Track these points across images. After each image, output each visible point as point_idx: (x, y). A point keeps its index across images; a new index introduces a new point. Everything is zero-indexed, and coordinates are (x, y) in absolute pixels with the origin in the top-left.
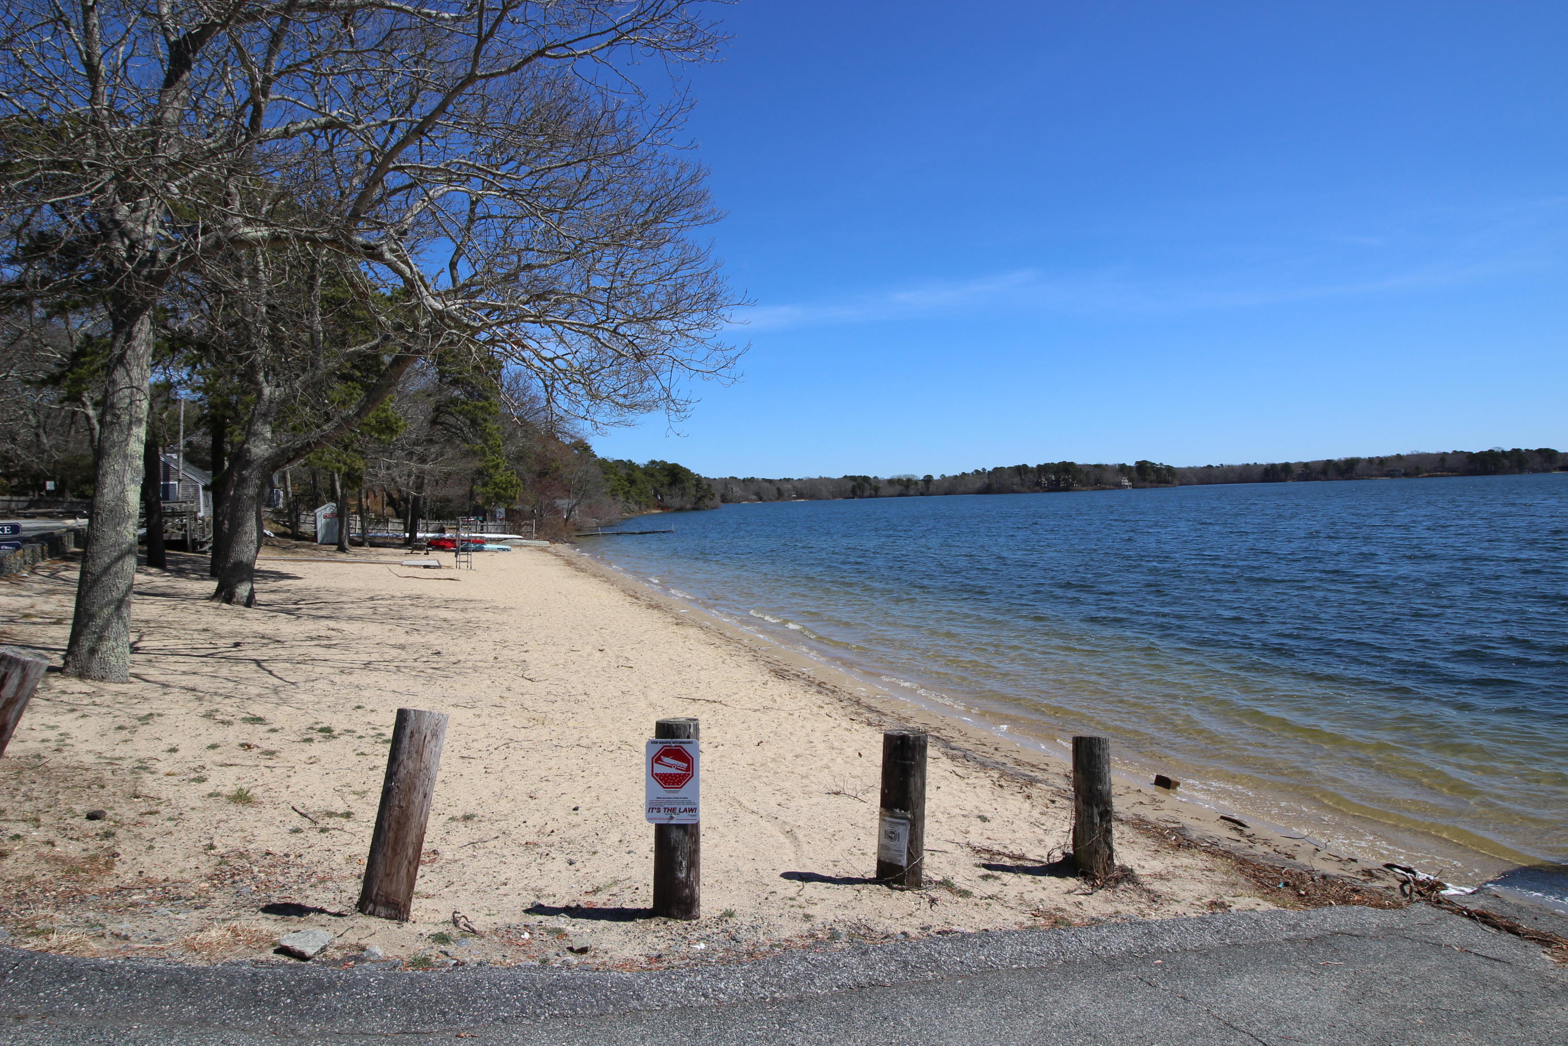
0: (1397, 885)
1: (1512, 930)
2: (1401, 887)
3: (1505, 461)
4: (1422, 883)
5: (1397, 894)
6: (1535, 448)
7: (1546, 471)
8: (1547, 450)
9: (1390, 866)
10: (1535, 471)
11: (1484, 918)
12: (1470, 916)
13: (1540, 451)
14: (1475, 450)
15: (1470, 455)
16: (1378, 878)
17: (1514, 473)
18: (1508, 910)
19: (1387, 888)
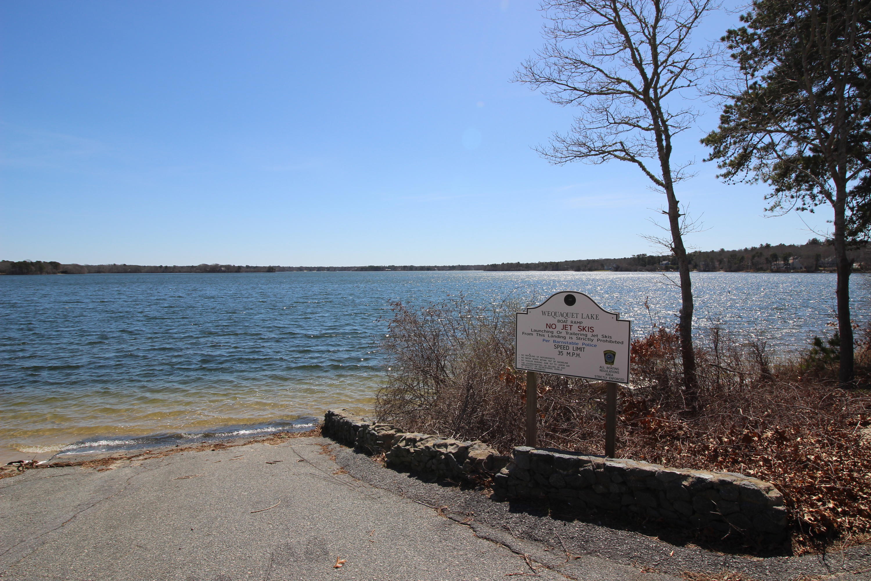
0: (16, 469)
1: (68, 465)
2: (18, 469)
3: (33, 267)
4: (27, 464)
5: (17, 471)
6: (48, 261)
7: (54, 273)
8: (55, 263)
9: (11, 463)
10: (48, 273)
11: (57, 465)
12: (51, 466)
13: (51, 263)
14: (16, 261)
15: (13, 263)
16: (6, 469)
17: (37, 274)
18: (64, 461)
19: (12, 471)
